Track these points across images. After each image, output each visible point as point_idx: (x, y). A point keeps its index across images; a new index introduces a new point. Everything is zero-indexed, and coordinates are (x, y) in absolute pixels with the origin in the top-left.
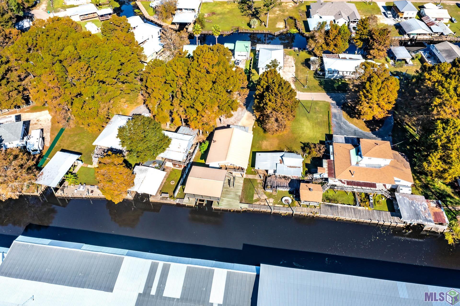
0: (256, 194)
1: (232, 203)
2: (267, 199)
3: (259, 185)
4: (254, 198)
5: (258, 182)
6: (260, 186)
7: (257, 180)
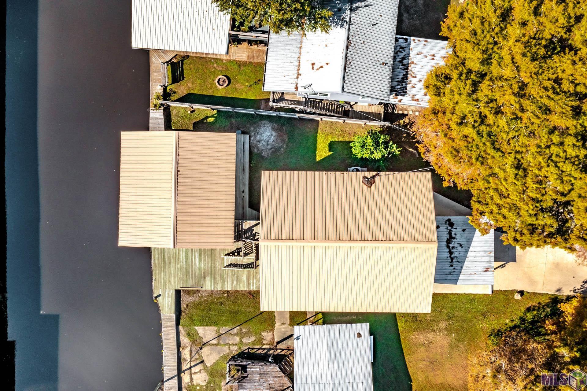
0: (217, 332)
1: (172, 270)
2: (205, 366)
3: (253, 339)
4: (200, 330)
5: (264, 334)
6: (249, 340)
7: (273, 330)
